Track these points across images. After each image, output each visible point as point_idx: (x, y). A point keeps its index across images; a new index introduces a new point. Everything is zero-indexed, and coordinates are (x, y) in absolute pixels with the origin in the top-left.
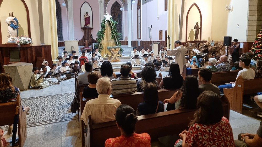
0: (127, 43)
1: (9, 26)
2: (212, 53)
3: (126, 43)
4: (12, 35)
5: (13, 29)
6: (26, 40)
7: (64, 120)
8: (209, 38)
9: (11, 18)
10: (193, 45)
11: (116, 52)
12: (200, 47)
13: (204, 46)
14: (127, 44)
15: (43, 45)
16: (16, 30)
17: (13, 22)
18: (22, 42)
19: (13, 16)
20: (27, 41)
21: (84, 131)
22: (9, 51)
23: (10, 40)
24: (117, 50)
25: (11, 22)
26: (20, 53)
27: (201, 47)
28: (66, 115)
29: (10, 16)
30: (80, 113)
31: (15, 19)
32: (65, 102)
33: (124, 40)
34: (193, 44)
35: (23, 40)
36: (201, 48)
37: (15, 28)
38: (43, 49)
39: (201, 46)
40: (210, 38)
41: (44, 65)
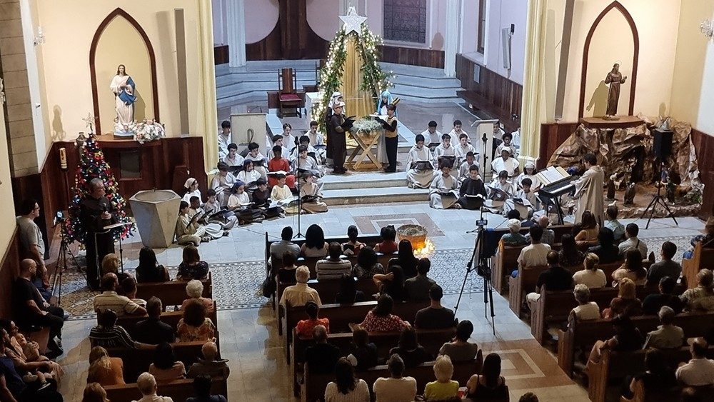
0: (440, 58)
1: (118, 97)
2: (654, 158)
3: (436, 59)
4: (123, 118)
5: (126, 105)
6: (154, 132)
7: (252, 306)
8: (662, 108)
9: (122, 80)
10: (594, 136)
11: (368, 141)
12: (614, 142)
13: (627, 138)
14: (441, 65)
15: (187, 136)
16: (131, 106)
17: (127, 88)
18: (148, 137)
19: (125, 74)
20: (157, 134)
21: (281, 315)
22: (120, 154)
23: (119, 130)
24: (373, 137)
25: (123, 88)
26: (140, 159)
27: (618, 141)
28: (254, 300)
29: (118, 74)
30: (276, 299)
31: (129, 81)
32: (248, 279)
33: (429, 45)
34: (594, 131)
35: (149, 132)
36: (619, 144)
37: (130, 102)
38: (186, 146)
39: (618, 138)
40: (667, 106)
41: (190, 188)
